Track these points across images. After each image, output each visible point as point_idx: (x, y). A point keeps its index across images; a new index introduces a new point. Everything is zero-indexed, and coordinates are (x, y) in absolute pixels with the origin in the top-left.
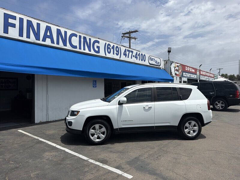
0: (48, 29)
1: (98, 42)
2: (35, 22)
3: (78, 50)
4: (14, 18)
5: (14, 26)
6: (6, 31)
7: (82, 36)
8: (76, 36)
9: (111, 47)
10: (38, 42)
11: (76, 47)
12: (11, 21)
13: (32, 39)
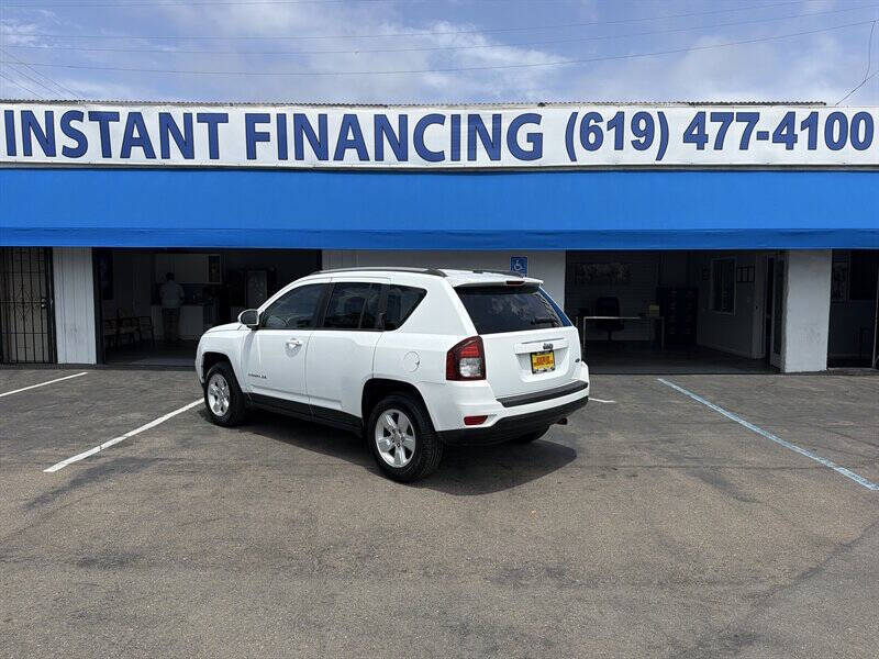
0: (350, 122)
1: (536, 119)
2: (312, 116)
3: (447, 163)
4: (265, 118)
5: (265, 137)
6: (251, 154)
7: (464, 114)
8: (440, 119)
9: (603, 126)
10: (324, 164)
11: (440, 156)
12: (259, 127)
13: (310, 159)
